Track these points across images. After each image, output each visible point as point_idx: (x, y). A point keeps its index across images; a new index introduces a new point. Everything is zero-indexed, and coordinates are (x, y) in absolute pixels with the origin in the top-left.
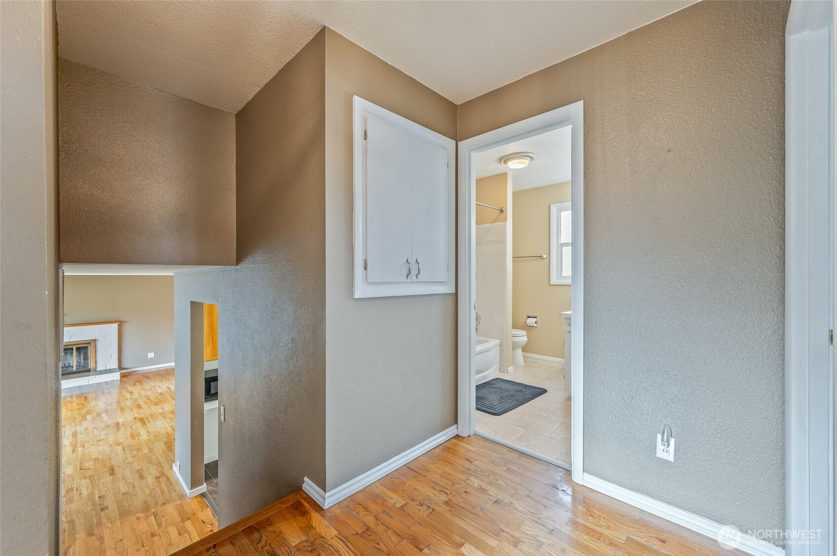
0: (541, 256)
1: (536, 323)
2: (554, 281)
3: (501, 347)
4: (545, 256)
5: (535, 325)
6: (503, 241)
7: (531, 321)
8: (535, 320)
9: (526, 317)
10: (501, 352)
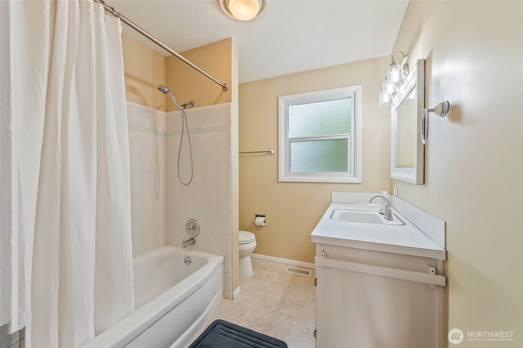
0: (270, 152)
1: (264, 222)
2: (282, 177)
3: (224, 266)
4: (273, 152)
5: (264, 225)
6: (228, 128)
7: (260, 220)
8: (263, 219)
9: (254, 216)
10: (225, 272)
